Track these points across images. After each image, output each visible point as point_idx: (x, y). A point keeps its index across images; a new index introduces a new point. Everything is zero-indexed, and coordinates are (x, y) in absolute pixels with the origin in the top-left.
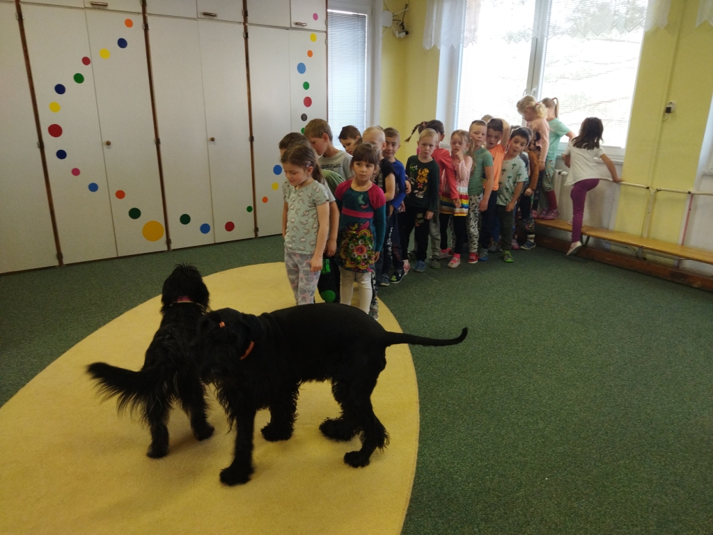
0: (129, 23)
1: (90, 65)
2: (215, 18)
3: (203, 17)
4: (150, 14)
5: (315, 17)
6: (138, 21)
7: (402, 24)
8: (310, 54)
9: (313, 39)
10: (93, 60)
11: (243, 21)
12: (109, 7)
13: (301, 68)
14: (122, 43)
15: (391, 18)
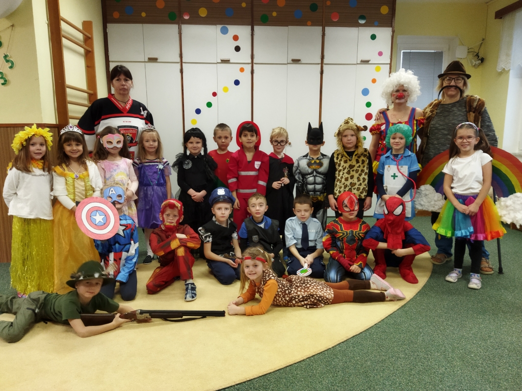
0: (242, 70)
1: (216, 97)
2: (300, 62)
3: (292, 62)
4: (256, 64)
5: (380, 54)
6: (248, 68)
7: (477, 55)
8: (374, 81)
9: (378, 70)
10: (218, 94)
11: (320, 62)
12: (231, 61)
13: (365, 92)
14: (237, 83)
15: (467, 51)
